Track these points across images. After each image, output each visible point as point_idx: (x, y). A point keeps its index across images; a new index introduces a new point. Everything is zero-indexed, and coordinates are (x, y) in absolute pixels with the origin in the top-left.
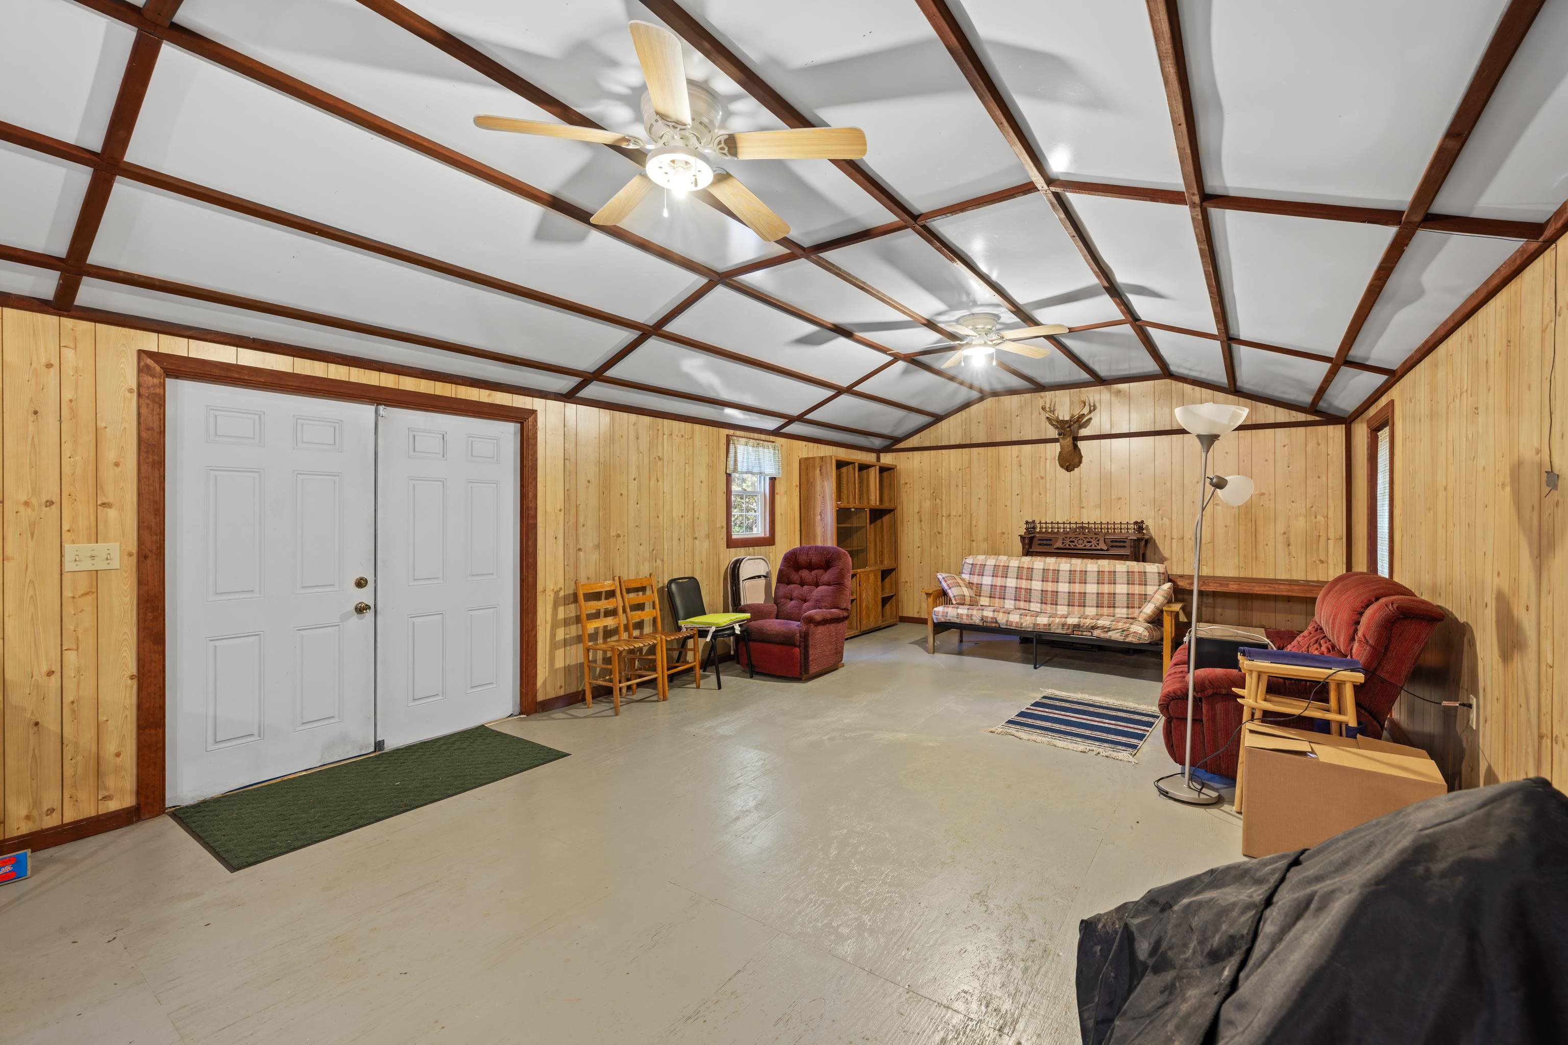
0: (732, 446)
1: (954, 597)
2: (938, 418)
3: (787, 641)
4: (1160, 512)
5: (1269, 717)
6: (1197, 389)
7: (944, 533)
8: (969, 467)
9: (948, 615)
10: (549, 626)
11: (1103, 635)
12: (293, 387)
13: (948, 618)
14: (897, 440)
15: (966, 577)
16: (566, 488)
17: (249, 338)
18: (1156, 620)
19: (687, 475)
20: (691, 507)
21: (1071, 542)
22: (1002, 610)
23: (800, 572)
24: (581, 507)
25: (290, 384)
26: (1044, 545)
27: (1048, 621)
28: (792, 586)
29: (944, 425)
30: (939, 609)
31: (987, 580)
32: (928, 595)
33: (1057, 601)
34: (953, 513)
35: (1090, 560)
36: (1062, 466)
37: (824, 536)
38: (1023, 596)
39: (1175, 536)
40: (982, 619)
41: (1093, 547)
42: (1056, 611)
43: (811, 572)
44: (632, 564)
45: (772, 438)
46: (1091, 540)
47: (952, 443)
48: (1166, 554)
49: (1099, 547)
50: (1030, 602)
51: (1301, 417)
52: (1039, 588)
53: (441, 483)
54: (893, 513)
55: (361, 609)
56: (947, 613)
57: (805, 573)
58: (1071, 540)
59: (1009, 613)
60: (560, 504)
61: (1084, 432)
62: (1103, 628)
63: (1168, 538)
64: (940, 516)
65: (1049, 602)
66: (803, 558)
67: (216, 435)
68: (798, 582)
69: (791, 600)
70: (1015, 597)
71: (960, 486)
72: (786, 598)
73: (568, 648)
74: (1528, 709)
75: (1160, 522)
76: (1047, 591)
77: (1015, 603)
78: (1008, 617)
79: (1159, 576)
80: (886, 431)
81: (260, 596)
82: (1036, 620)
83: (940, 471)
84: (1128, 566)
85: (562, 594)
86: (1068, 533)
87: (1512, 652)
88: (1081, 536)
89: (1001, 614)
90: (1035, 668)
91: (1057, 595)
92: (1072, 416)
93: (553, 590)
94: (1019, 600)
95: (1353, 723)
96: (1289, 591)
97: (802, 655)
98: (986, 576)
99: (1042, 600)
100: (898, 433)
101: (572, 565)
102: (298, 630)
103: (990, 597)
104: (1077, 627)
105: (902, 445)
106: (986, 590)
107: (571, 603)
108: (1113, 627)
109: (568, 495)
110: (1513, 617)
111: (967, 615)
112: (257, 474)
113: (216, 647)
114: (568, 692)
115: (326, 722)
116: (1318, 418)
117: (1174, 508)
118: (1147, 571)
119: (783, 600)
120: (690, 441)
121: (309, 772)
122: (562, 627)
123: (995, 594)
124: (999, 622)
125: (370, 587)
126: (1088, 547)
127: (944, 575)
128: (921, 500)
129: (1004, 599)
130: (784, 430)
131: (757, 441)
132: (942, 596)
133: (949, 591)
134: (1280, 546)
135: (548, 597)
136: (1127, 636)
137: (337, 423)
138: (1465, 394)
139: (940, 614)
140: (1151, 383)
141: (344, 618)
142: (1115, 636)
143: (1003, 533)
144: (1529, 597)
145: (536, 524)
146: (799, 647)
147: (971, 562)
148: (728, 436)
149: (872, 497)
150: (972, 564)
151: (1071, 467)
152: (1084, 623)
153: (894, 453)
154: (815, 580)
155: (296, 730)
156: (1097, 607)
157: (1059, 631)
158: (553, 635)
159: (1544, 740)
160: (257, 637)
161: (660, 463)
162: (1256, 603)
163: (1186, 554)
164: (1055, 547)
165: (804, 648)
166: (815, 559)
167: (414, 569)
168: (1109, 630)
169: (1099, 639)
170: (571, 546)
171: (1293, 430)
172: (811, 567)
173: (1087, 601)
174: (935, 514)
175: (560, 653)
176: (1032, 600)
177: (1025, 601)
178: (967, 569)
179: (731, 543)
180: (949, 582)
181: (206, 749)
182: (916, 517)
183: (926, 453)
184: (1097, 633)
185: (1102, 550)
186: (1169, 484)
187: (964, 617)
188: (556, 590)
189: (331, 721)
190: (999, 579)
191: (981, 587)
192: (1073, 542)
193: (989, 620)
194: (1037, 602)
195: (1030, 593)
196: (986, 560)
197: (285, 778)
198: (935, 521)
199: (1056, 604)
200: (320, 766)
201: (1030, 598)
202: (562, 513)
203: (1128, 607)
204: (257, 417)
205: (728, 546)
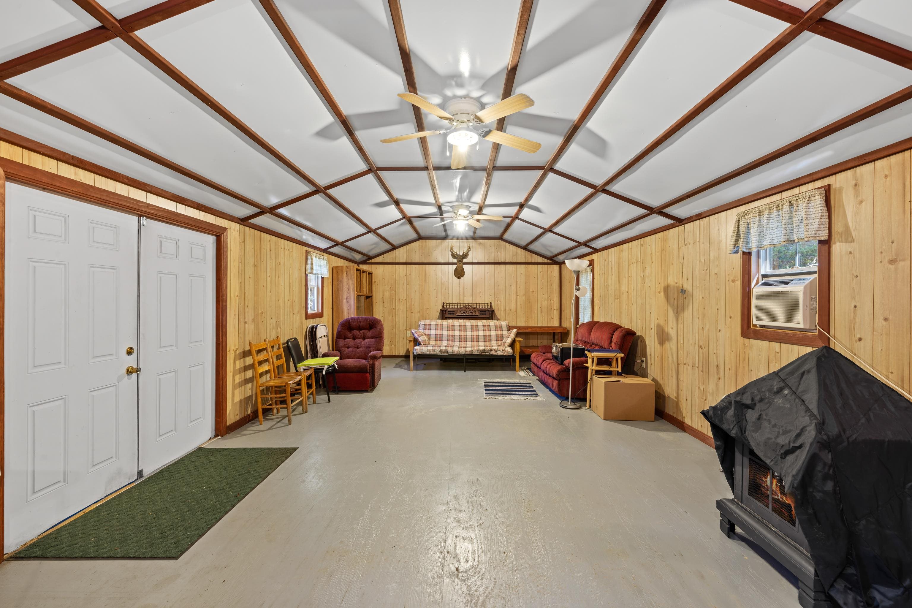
0: (309, 258)
1: (422, 341)
2: (394, 248)
3: (362, 370)
4: (497, 298)
5: (598, 372)
6: (511, 245)
7: (397, 309)
8: (411, 274)
9: (423, 350)
10: (232, 374)
11: (494, 353)
12: (95, 198)
13: (423, 352)
14: (370, 258)
15: (422, 331)
16: (240, 282)
17: (69, 155)
18: (512, 345)
19: (290, 274)
20: (292, 294)
21: (463, 312)
22: (450, 346)
23: (352, 332)
24: (247, 294)
25: (94, 195)
26: (451, 314)
27: (472, 349)
28: (348, 340)
29: (397, 251)
30: (417, 348)
31: (433, 332)
32: (410, 341)
33: (466, 340)
34: (402, 298)
35: (478, 321)
36: (456, 276)
37: (348, 311)
38: (451, 339)
39: (502, 309)
40: (440, 351)
41: (473, 315)
42: (466, 345)
43: (360, 331)
44: (268, 331)
45: (322, 253)
46: (472, 311)
47: (401, 261)
48: (499, 317)
49: (476, 314)
50: (454, 341)
51: (546, 261)
52: (458, 334)
53: (175, 276)
54: (371, 298)
55: (129, 372)
56: (422, 349)
57: (356, 332)
58: (463, 311)
59: (453, 347)
60: (237, 293)
61: (465, 261)
62: (495, 350)
63: (500, 310)
64: (394, 300)
65: (463, 341)
66: (355, 324)
67: (35, 232)
68: (351, 338)
69: (348, 348)
70: (447, 339)
71: (405, 285)
72: (344, 347)
73: (240, 388)
74: (673, 358)
75: (497, 303)
76: (462, 336)
77: (447, 343)
78: (453, 349)
79: (507, 326)
80: (364, 251)
81: (65, 366)
82: (466, 349)
83: (394, 276)
84: (494, 323)
85: (237, 352)
86: (462, 308)
87: (665, 342)
88: (468, 310)
89: (449, 348)
90: (465, 372)
91: (466, 337)
92: (464, 253)
93: (234, 350)
94: (449, 341)
95: (620, 371)
96: (548, 330)
97: (371, 377)
98: (432, 330)
99: (460, 340)
100: (371, 254)
101: (242, 333)
102: (90, 392)
103: (435, 340)
104: (484, 351)
105: (373, 261)
106: (433, 337)
107: (242, 358)
108: (499, 349)
109: (241, 286)
110: (665, 332)
111: (433, 350)
112: (63, 266)
113: (34, 411)
114: (240, 417)
115: (108, 462)
116: (551, 262)
117: (502, 297)
118: (502, 324)
119: (343, 348)
120: (292, 253)
121: (98, 504)
122: (237, 375)
123: (437, 339)
124: (448, 351)
125: (135, 355)
126: (471, 315)
127: (415, 330)
128: (384, 291)
129: (442, 341)
130: (330, 250)
131: (320, 255)
132: (416, 342)
133: (419, 338)
134: (539, 312)
135: (231, 355)
136: (504, 353)
137: (115, 228)
138: (639, 262)
139: (419, 350)
140: (493, 241)
141: (120, 379)
142: (500, 353)
143: (428, 309)
144: (673, 325)
145: (226, 306)
146: (369, 373)
147: (423, 324)
148: (306, 251)
149: (365, 290)
150: (424, 324)
151: (460, 277)
152: (487, 349)
153: (368, 265)
154: (363, 336)
155: (90, 472)
156: (484, 341)
157: (476, 353)
158: (234, 380)
159: (680, 365)
160: (63, 400)
161: (280, 266)
162: (531, 336)
163: (506, 317)
164: (457, 315)
165: (372, 373)
166: (362, 324)
167: (160, 339)
168: (497, 351)
169: (492, 355)
170: (242, 320)
171: (543, 266)
172: (360, 328)
173: (479, 339)
174: (392, 299)
175: (237, 391)
176: (455, 340)
177: (452, 341)
178: (422, 327)
179: (308, 317)
180: (418, 334)
181: (27, 500)
182: (381, 300)
183: (387, 266)
184: (492, 353)
185: (477, 316)
186: (500, 286)
187: (431, 351)
188: (235, 350)
189: (111, 460)
190: (439, 331)
191: (430, 336)
192: (465, 312)
193: (444, 351)
194: (458, 341)
195: (454, 337)
196: (431, 322)
197: (87, 511)
198: (392, 303)
199: (466, 342)
200: (105, 497)
201: (454, 340)
202: (238, 298)
203: (496, 341)
204: (63, 219)
205: (306, 319)
